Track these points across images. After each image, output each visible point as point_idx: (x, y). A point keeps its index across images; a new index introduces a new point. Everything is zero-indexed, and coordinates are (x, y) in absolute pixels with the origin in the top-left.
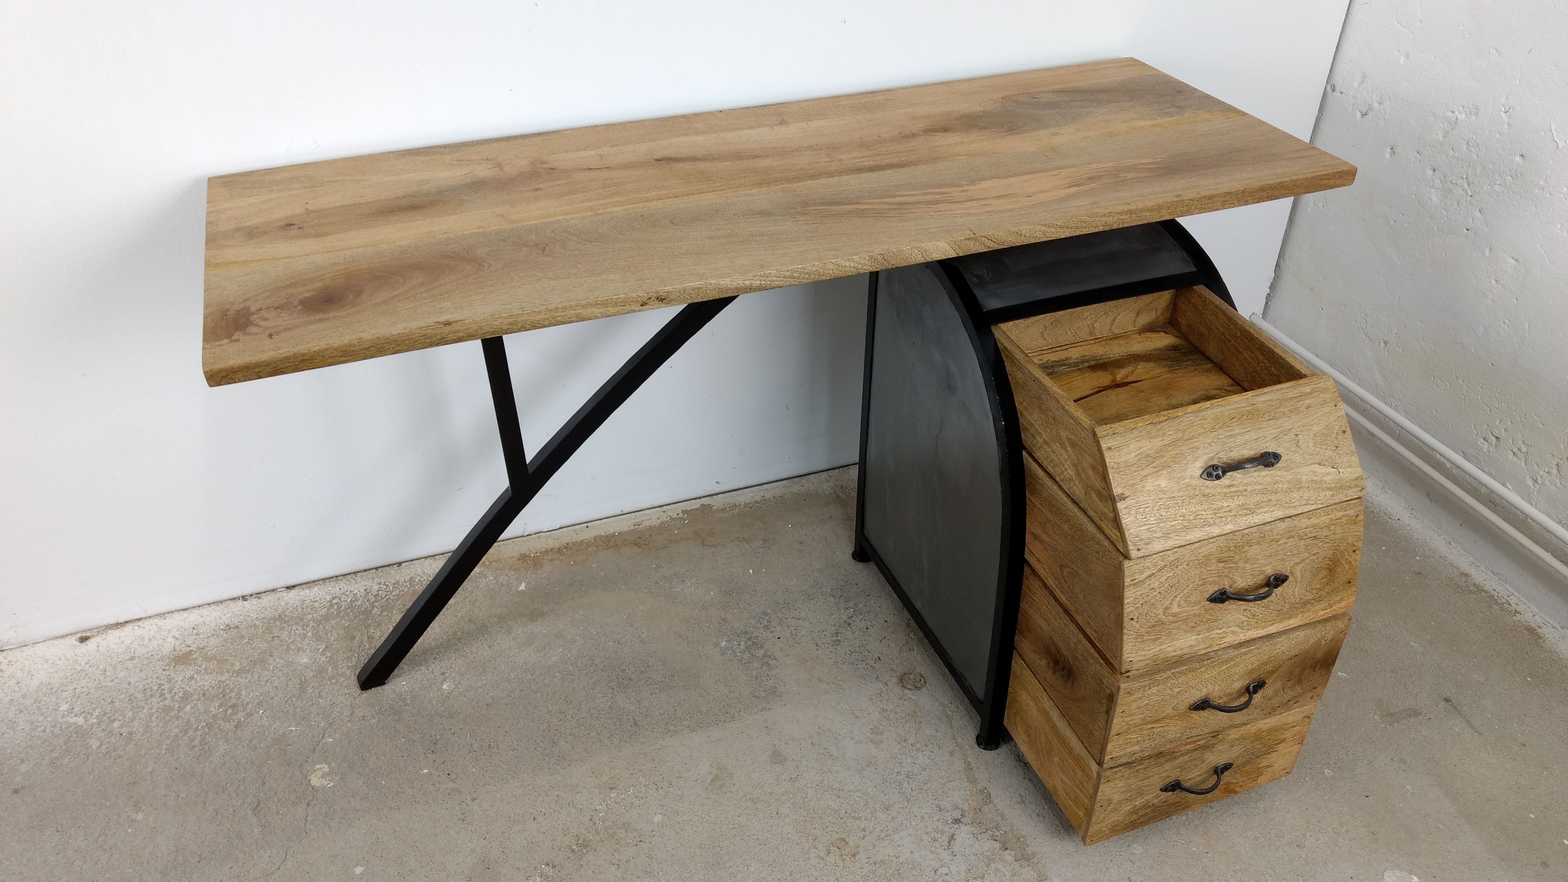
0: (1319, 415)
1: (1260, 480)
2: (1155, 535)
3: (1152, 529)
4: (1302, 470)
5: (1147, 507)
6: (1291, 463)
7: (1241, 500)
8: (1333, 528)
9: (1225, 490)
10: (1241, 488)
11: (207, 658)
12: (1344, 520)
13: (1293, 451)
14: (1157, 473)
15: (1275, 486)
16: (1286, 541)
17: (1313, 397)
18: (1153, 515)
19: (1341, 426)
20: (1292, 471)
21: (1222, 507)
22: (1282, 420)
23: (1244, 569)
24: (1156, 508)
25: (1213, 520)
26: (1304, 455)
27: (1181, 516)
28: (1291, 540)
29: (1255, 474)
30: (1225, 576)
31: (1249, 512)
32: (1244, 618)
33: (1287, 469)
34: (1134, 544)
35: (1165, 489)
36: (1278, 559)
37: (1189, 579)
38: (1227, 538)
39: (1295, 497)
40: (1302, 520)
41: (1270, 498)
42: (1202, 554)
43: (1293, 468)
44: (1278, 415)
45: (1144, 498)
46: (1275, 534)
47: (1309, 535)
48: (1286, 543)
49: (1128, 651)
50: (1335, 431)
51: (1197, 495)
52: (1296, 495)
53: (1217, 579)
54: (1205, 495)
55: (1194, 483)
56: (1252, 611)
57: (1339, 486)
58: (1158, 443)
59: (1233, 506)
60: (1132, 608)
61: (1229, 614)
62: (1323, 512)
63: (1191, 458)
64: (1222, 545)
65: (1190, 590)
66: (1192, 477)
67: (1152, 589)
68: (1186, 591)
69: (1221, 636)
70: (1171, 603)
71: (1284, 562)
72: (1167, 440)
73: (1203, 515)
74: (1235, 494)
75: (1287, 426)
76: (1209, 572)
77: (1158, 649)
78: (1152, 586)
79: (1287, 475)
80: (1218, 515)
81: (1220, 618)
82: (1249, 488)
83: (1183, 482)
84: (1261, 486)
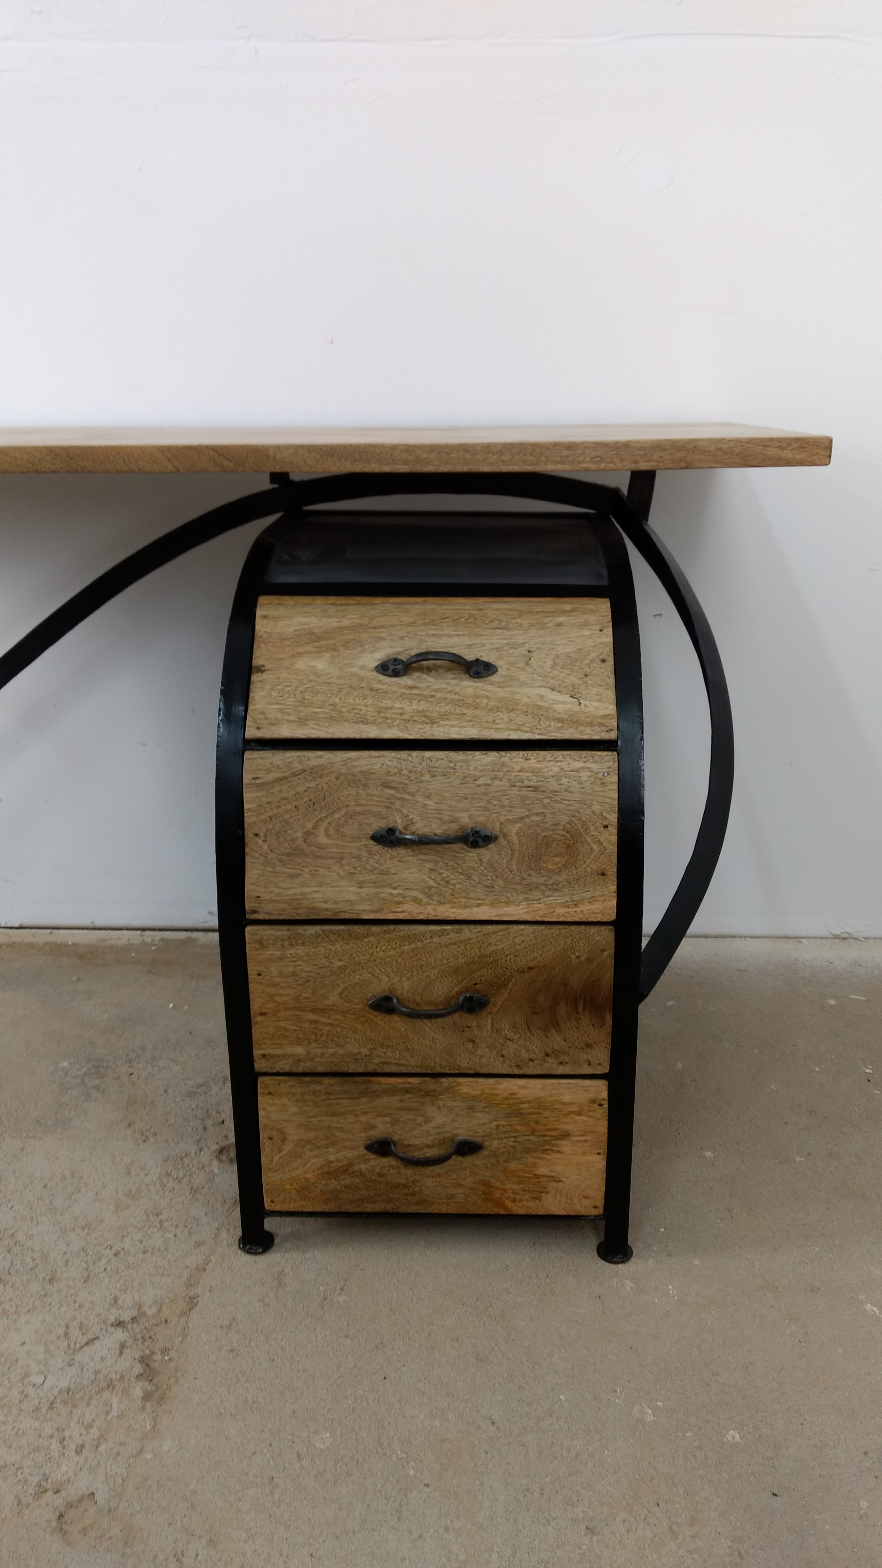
0: (572, 636)
1: (457, 689)
2: (286, 717)
3: (286, 711)
4: (524, 690)
5: (289, 686)
6: (510, 680)
7: (423, 706)
8: (565, 781)
9: (404, 691)
10: (426, 693)
12: (584, 775)
13: (518, 667)
14: (318, 652)
15: (478, 701)
16: (490, 782)
17: (571, 616)
18: (292, 696)
19: (601, 654)
20: (509, 689)
21: (392, 708)
22: (515, 632)
23: (425, 806)
24: (302, 689)
25: (373, 718)
26: (533, 675)
27: (330, 705)
28: (497, 782)
29: (453, 682)
30: (397, 810)
31: (428, 721)
32: (431, 883)
33: (501, 685)
34: (255, 721)
35: (320, 672)
36: (479, 807)
37: (339, 799)
38: (399, 756)
39: (502, 719)
40: (515, 759)
41: (465, 711)
42: (359, 769)
43: (510, 686)
44: (511, 625)
45: (288, 676)
46: (471, 768)
47: (526, 783)
48: (489, 785)
49: (253, 881)
50: (590, 658)
51: (362, 688)
52: (505, 716)
53: (384, 811)
54: (372, 690)
55: (363, 673)
56: (444, 875)
57: (574, 719)
58: (332, 623)
59: (408, 709)
60: (256, 819)
61: (406, 869)
62: (550, 755)
63: (366, 647)
64: (389, 763)
65: (343, 816)
66: (362, 667)
67: (285, 799)
68: (336, 816)
69: (396, 899)
70: (314, 828)
71: (488, 813)
72: (345, 622)
73: (361, 710)
74: (415, 697)
75: (520, 639)
76: (371, 798)
77: (299, 890)
78: (284, 795)
79: (501, 693)
80: (383, 715)
81: (393, 871)
82: (438, 695)
83: (349, 670)
84: (456, 697)
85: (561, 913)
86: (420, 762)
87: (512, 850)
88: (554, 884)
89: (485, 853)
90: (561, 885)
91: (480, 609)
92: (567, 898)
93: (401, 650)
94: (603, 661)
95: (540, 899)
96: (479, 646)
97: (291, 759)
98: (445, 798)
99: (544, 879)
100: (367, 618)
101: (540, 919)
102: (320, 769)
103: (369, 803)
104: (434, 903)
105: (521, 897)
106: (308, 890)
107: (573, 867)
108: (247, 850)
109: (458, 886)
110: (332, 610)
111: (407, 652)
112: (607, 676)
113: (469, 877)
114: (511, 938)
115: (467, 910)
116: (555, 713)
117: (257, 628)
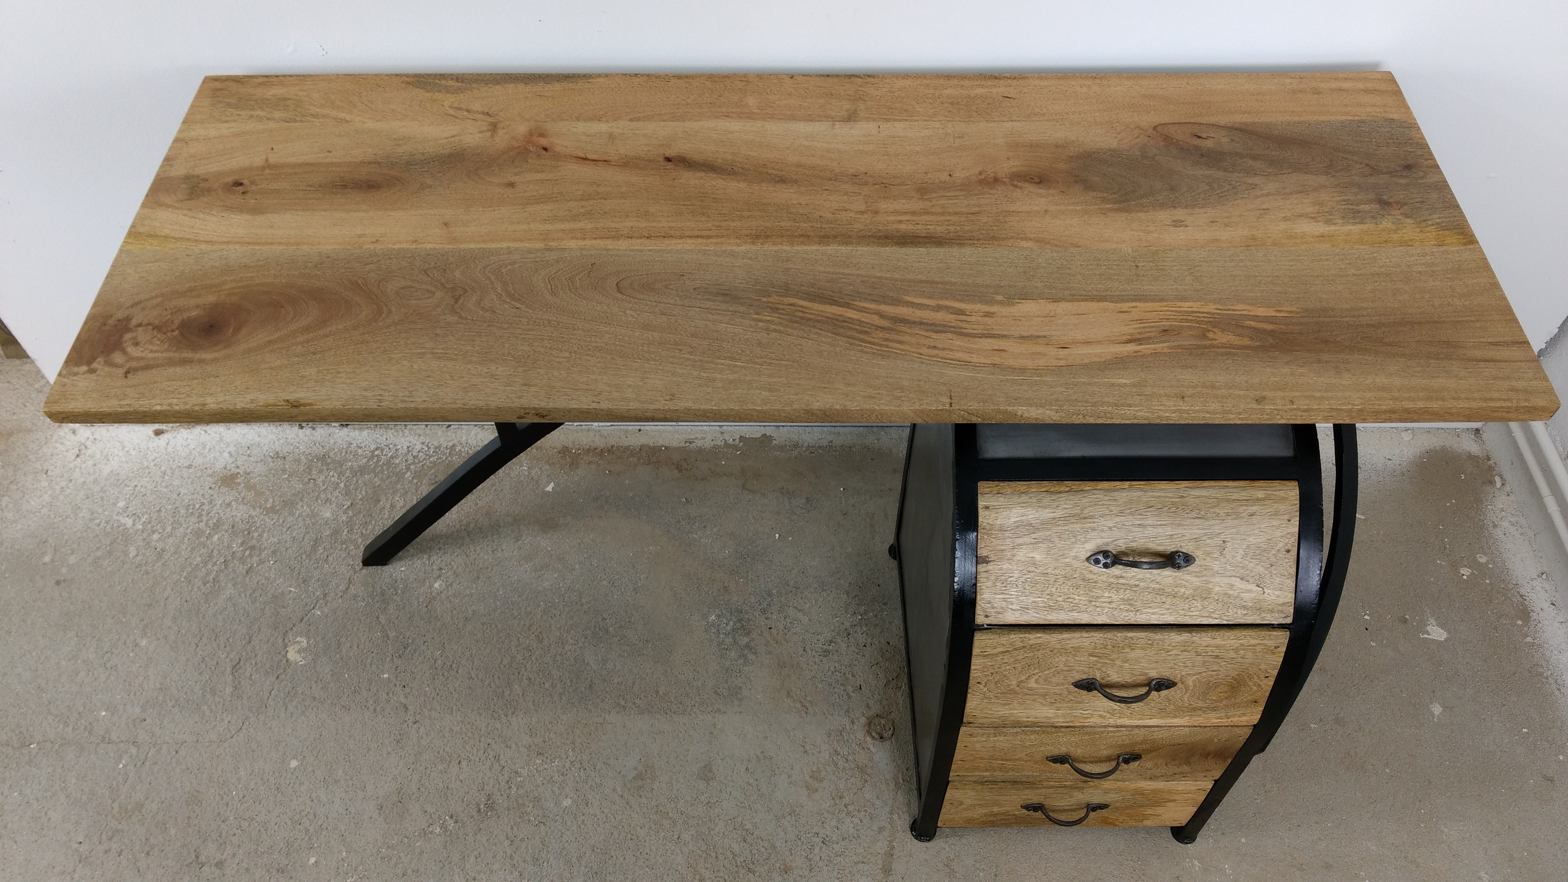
0: (1263, 526)
1: (1159, 579)
2: (1010, 607)
3: (1010, 600)
4: (1217, 580)
5: (1011, 577)
6: (1205, 569)
7: (1127, 595)
8: (1242, 652)
9: (1112, 580)
10: (1132, 582)
11: (249, 487)
12: (1259, 648)
13: (1212, 557)
14: (1036, 543)
15: (1176, 590)
16: (1179, 653)
17: (1264, 505)
18: (1015, 586)
19: (1284, 542)
20: (1204, 578)
21: (1101, 597)
22: (1212, 522)
23: (1121, 666)
24: (1022, 579)
25: (1085, 607)
26: (1226, 565)
27: (1048, 595)
28: (1186, 653)
29: (1156, 572)
30: (1098, 668)
31: (1132, 609)
33: (1199, 575)
34: (983, 608)
35: (1038, 563)
36: (1166, 666)
37: (1051, 663)
38: (1105, 636)
39: (1197, 606)
40: (1204, 638)
41: (1164, 600)
42: (1071, 645)
43: (1205, 576)
44: (1209, 515)
45: (1010, 567)
46: (1166, 644)
47: (1210, 654)
48: (1179, 655)
49: (971, 707)
50: (1277, 548)
51: (1075, 578)
52: (1198, 604)
53: (1086, 669)
54: (1084, 579)
55: (1077, 564)
57: (1258, 606)
58: (1046, 514)
59: (1116, 598)
60: (980, 674)
62: (1233, 635)
63: (1079, 537)
64: (1097, 642)
65: (1052, 672)
66: (1075, 558)
67: (1006, 663)
68: (1046, 672)
70: (1027, 679)
71: (1173, 670)
72: (1059, 513)
73: (1075, 599)
74: (1122, 587)
75: (1216, 529)
76: (1078, 662)
77: (1008, 712)
78: (1006, 661)
79: (1196, 581)
80: (1094, 603)
81: (1086, 702)
82: (1142, 584)
83: (1063, 561)
84: (1158, 586)
86: (1123, 640)
87: (1187, 690)
88: (1214, 706)
89: (1166, 693)
90: (1219, 707)
91: (1181, 496)
92: (1223, 715)
93: (1109, 539)
94: (1288, 551)
95: (1201, 716)
96: (1179, 536)
97: (1016, 642)
98: (1140, 662)
99: (1207, 703)
100: (1079, 507)
101: (1197, 725)
102: (1038, 645)
103: (1076, 665)
105: (1186, 714)
106: (1015, 712)
108: (969, 691)
110: (1047, 498)
111: (1115, 543)
112: (1290, 566)
116: (1241, 602)
117: (980, 519)
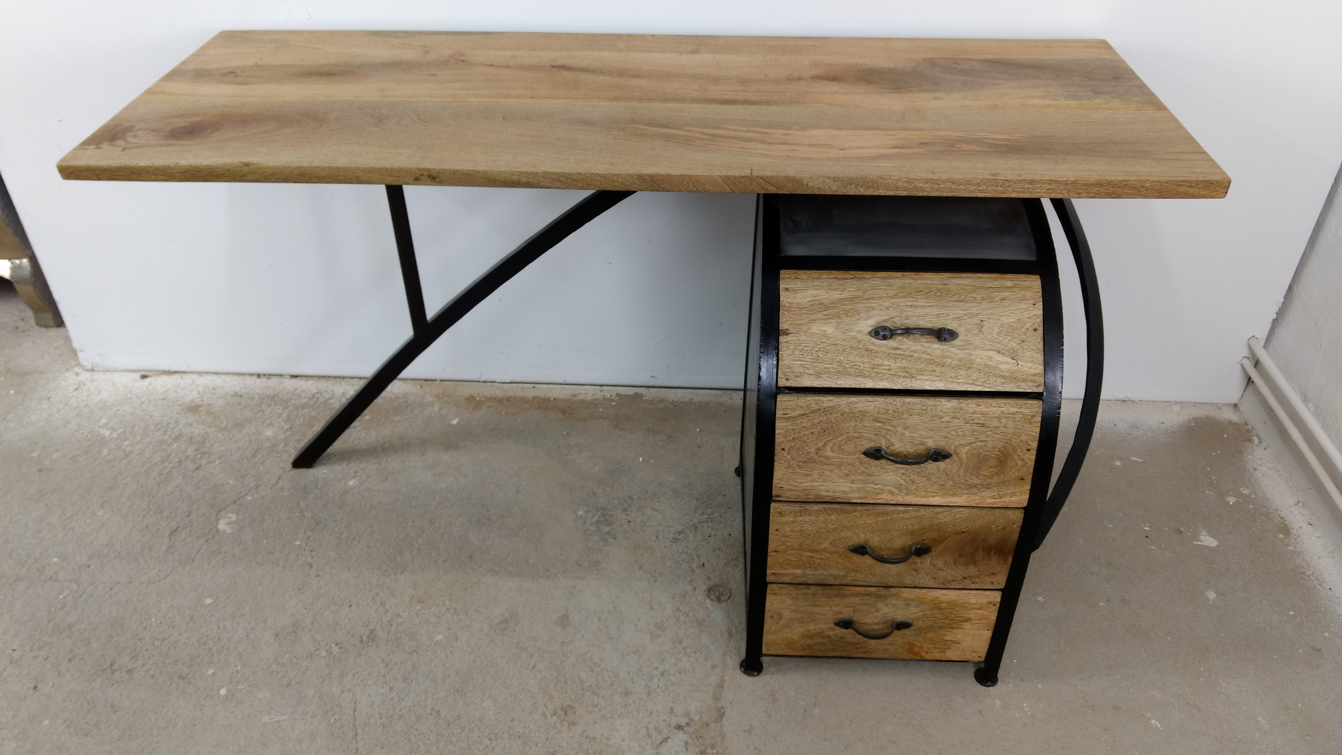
0: (1013, 308)
1: (929, 351)
2: (807, 371)
3: (806, 366)
4: (978, 352)
5: (807, 346)
6: (968, 344)
7: (904, 363)
8: (1004, 420)
9: (891, 351)
10: (907, 353)
12: (1018, 417)
13: (973, 334)
14: (827, 319)
15: (944, 360)
16: (950, 420)
17: (1013, 292)
18: (810, 354)
19: (1033, 324)
20: (967, 351)
21: (882, 365)
22: (971, 305)
23: (902, 434)
24: (816, 349)
25: (869, 373)
26: (984, 341)
27: (838, 362)
28: (956, 420)
29: (926, 345)
30: (882, 436)
31: (908, 375)
32: (902, 482)
33: (961, 348)
34: (785, 374)
35: (829, 335)
36: (941, 436)
37: (843, 428)
38: (887, 401)
39: (962, 375)
40: (970, 405)
41: (935, 368)
42: (858, 410)
43: (968, 349)
44: (968, 299)
45: (807, 338)
46: (938, 410)
47: (977, 421)
48: (950, 422)
49: (779, 478)
50: (1026, 327)
51: (860, 348)
52: (963, 373)
53: (873, 437)
54: (867, 350)
55: (860, 337)
56: (911, 478)
57: (1014, 376)
58: (836, 295)
59: (893, 366)
60: (783, 440)
61: (886, 473)
62: (995, 403)
63: (862, 315)
64: (880, 406)
65: (844, 439)
66: (860, 332)
67: (805, 427)
68: (839, 439)
69: (877, 491)
70: (824, 446)
71: (947, 439)
72: (846, 295)
73: (860, 366)
74: (898, 357)
75: (975, 310)
76: (865, 428)
77: (810, 484)
78: (804, 425)
79: (961, 354)
80: (876, 370)
81: (876, 474)
82: (916, 355)
83: (850, 334)
84: (928, 357)
85: (990, 502)
86: (902, 405)
87: (961, 463)
88: (988, 484)
89: (942, 465)
90: (992, 485)
91: (945, 284)
92: (995, 494)
93: (887, 318)
94: (1035, 330)
95: (977, 493)
96: (944, 315)
97: (811, 402)
98: (918, 430)
99: (981, 481)
100: (861, 291)
101: (975, 505)
102: (830, 409)
103: (864, 431)
104: (903, 494)
105: (963, 492)
106: (816, 484)
107: (1002, 475)
108: (776, 458)
109: (920, 484)
110: (836, 283)
111: (892, 320)
112: (1038, 342)
113: (929, 479)
114: (953, 515)
115: (925, 499)
116: (1000, 372)
117: (782, 299)
